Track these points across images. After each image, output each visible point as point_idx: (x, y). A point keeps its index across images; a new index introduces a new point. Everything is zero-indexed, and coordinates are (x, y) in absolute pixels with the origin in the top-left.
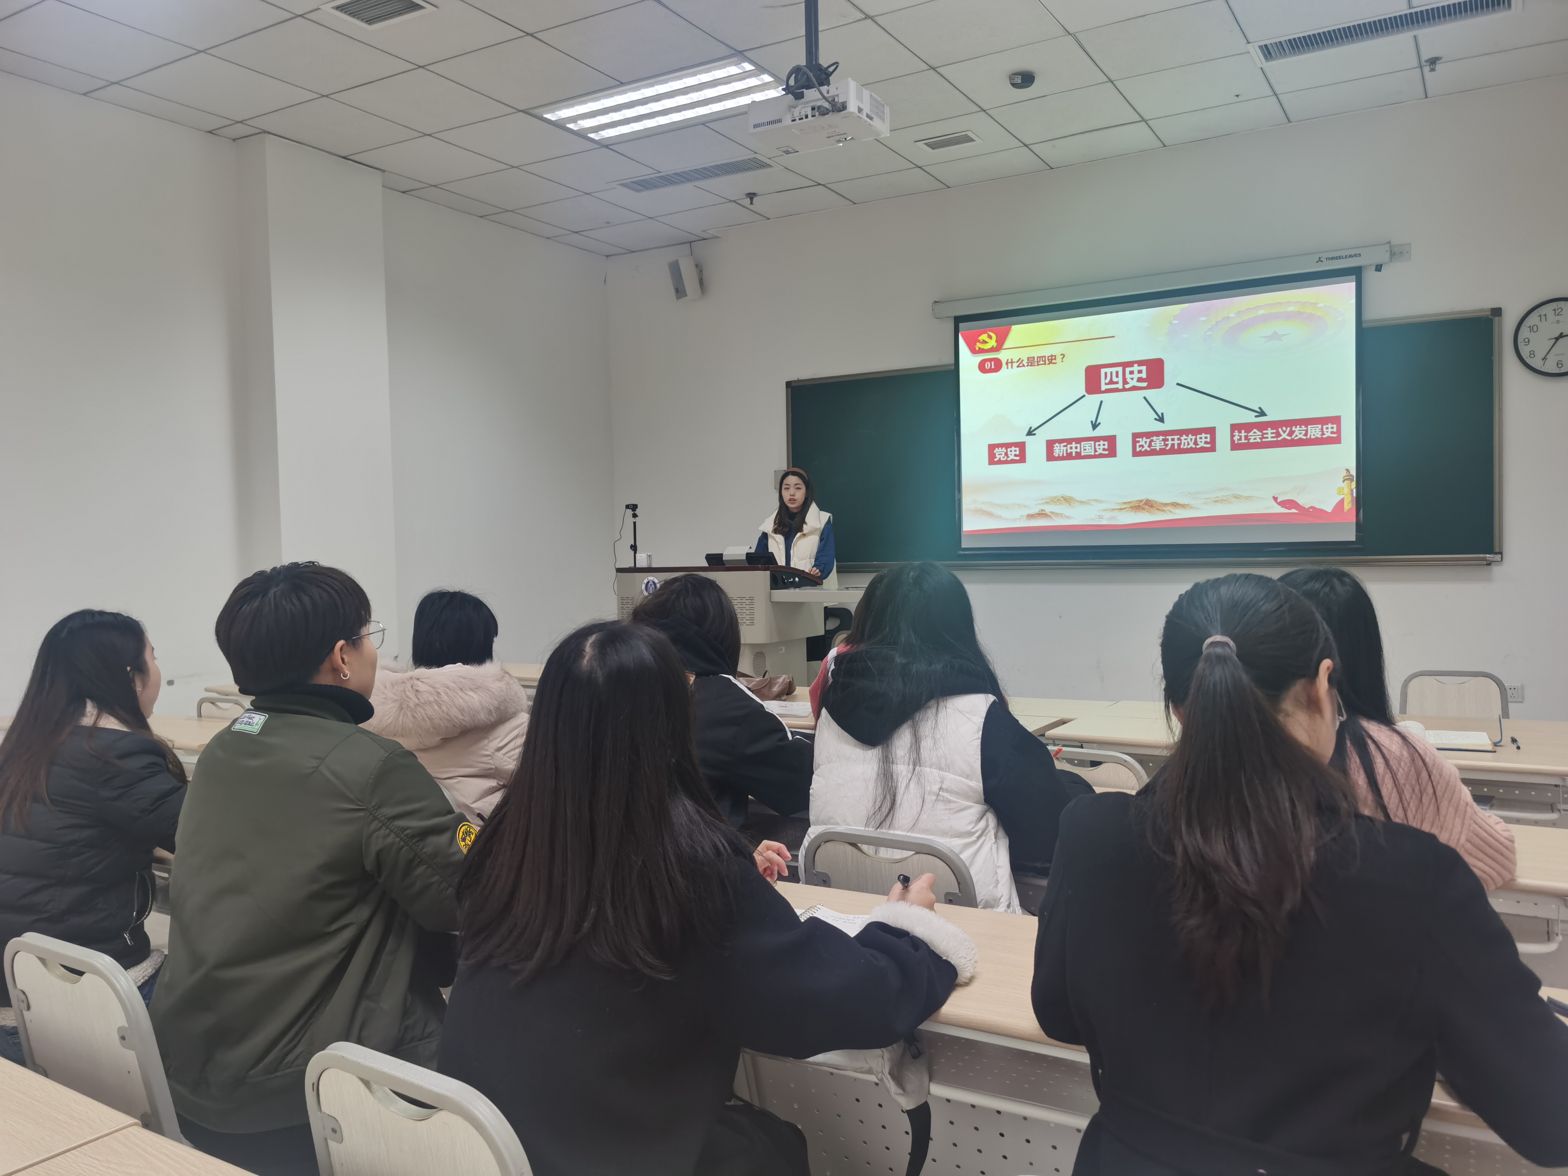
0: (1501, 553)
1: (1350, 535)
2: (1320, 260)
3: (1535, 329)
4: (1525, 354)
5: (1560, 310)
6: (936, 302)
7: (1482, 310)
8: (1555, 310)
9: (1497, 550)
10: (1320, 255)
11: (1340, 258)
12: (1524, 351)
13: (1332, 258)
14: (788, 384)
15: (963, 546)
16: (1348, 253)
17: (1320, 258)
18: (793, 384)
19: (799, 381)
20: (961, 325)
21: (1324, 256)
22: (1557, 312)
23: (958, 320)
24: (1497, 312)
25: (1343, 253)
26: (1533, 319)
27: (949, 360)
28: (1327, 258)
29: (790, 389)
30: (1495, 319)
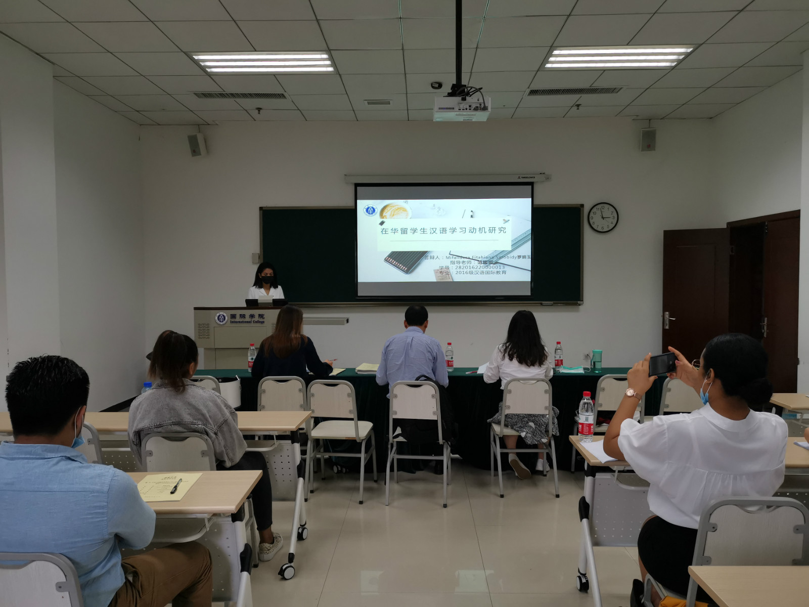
0: (583, 301)
1: (528, 293)
2: (519, 178)
3: (595, 214)
4: (591, 223)
5: (603, 207)
6: (345, 175)
7: (577, 205)
8: (601, 207)
9: (581, 300)
10: (519, 176)
11: (527, 177)
12: (591, 222)
13: (524, 178)
14: (261, 208)
15: (359, 295)
18: (264, 209)
19: (266, 207)
20: (358, 188)
21: (521, 176)
23: (357, 185)
24: (582, 206)
26: (594, 210)
27: (351, 204)
29: (261, 211)
30: (581, 208)
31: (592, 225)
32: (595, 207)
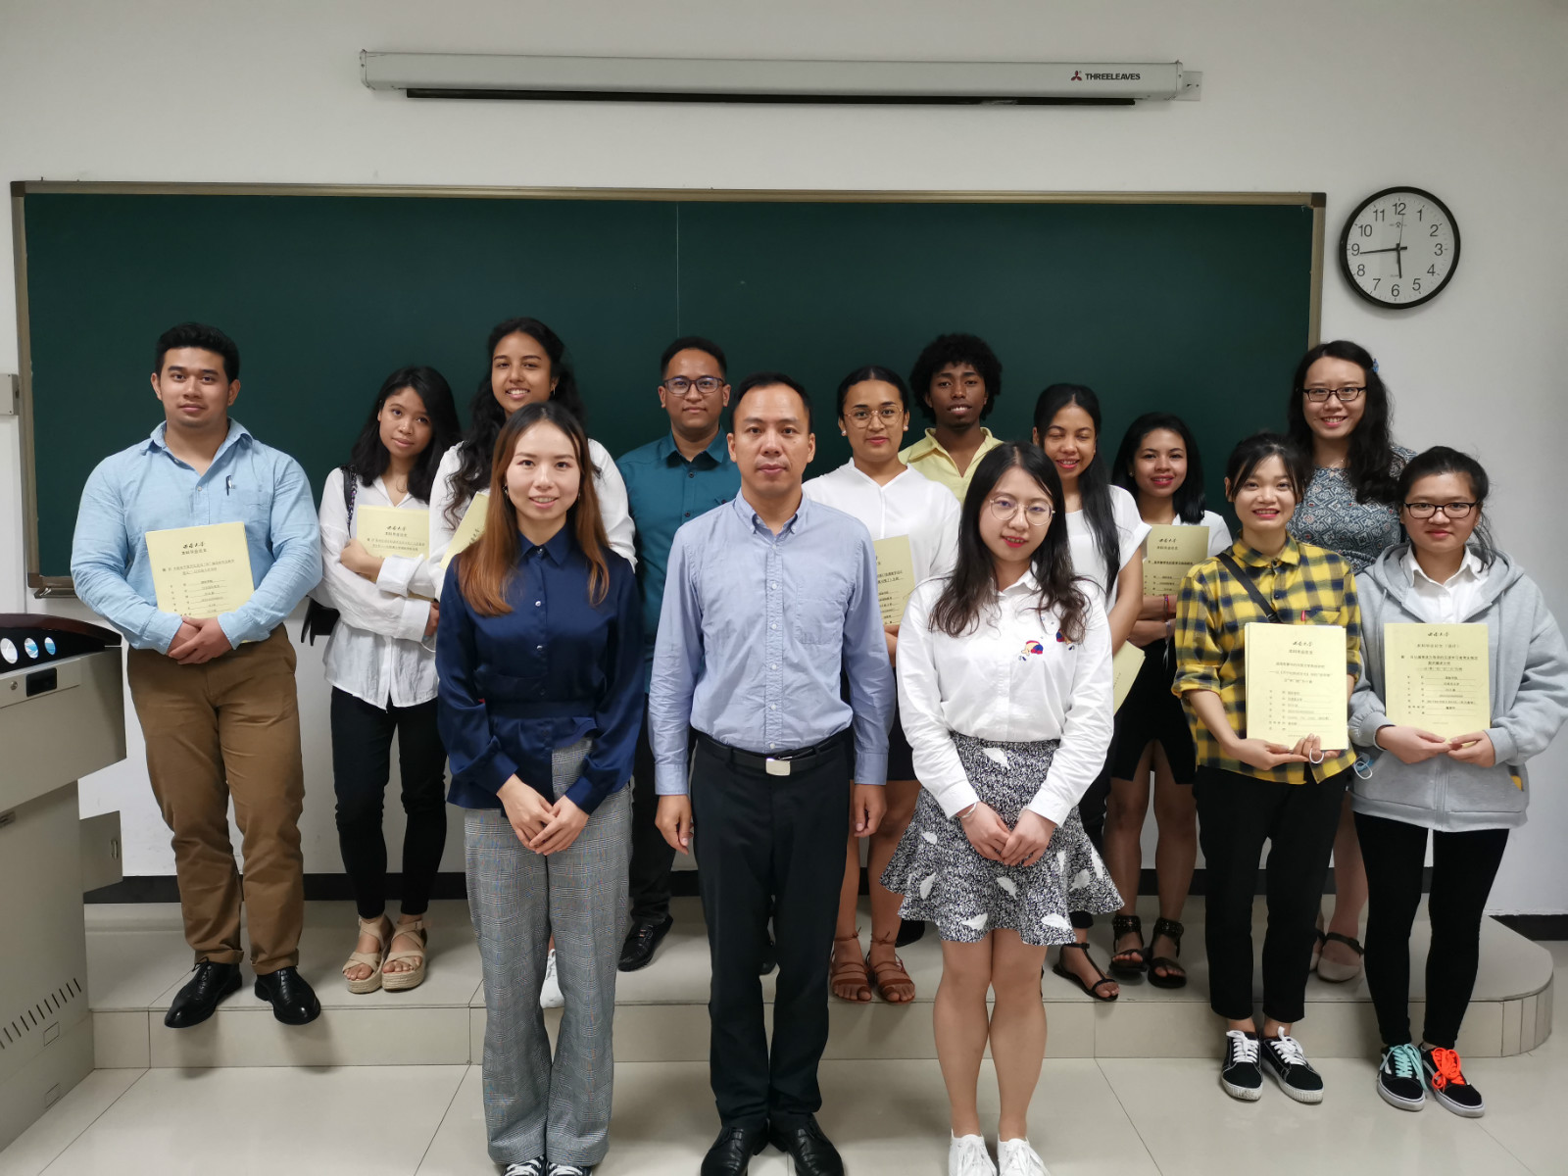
2: (1077, 77)
3: (1368, 233)
4: (1354, 269)
5: (1402, 206)
6: (363, 53)
7: (1299, 195)
8: (1396, 205)
10: (1078, 68)
12: (1353, 264)
14: (17, 188)
16: (1122, 70)
17: (1077, 73)
18: (29, 190)
19: (42, 183)
21: (1084, 70)
22: (1399, 209)
24: (1320, 199)
25: (1113, 71)
26: (1366, 218)
28: (1087, 75)
29: (22, 199)
30: (1316, 210)
31: (1356, 277)
32: (1370, 209)
